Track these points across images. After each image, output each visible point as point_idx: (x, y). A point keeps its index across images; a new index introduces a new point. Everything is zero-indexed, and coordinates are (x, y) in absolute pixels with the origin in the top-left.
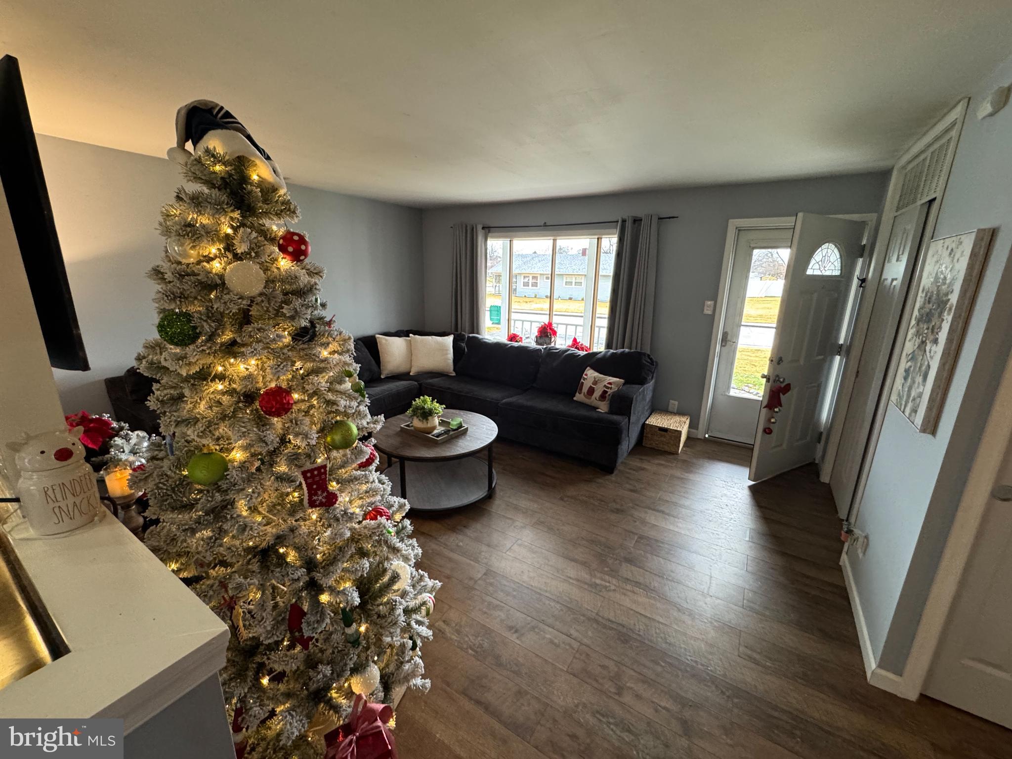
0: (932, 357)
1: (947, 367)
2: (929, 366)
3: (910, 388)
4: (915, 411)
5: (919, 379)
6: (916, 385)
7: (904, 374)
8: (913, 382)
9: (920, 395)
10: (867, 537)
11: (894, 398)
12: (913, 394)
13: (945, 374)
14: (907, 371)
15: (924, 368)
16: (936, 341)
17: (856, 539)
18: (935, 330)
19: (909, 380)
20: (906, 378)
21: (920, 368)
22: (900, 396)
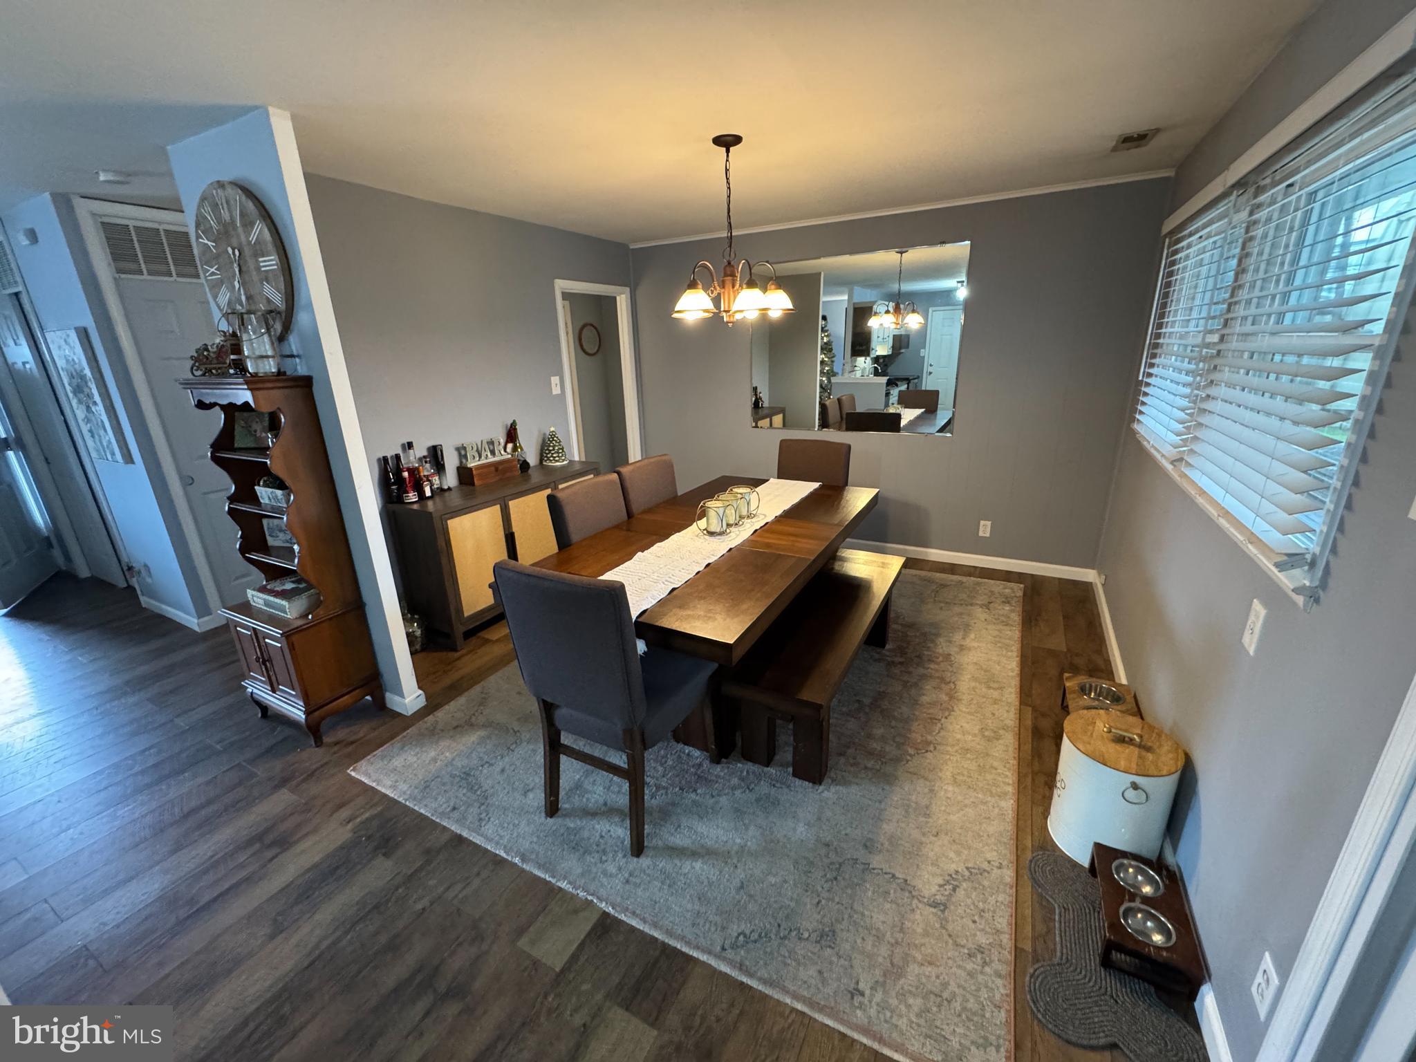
0: (100, 415)
1: (113, 417)
2: (102, 422)
3: (101, 443)
4: (113, 454)
5: (102, 432)
6: (103, 437)
7: (90, 434)
8: (100, 436)
9: (109, 442)
10: (146, 566)
11: (94, 455)
12: (105, 444)
13: (115, 422)
14: (90, 431)
15: (100, 424)
16: (95, 403)
17: (139, 572)
18: (90, 396)
19: (96, 437)
20: (93, 436)
21: (97, 424)
22: (98, 451)
